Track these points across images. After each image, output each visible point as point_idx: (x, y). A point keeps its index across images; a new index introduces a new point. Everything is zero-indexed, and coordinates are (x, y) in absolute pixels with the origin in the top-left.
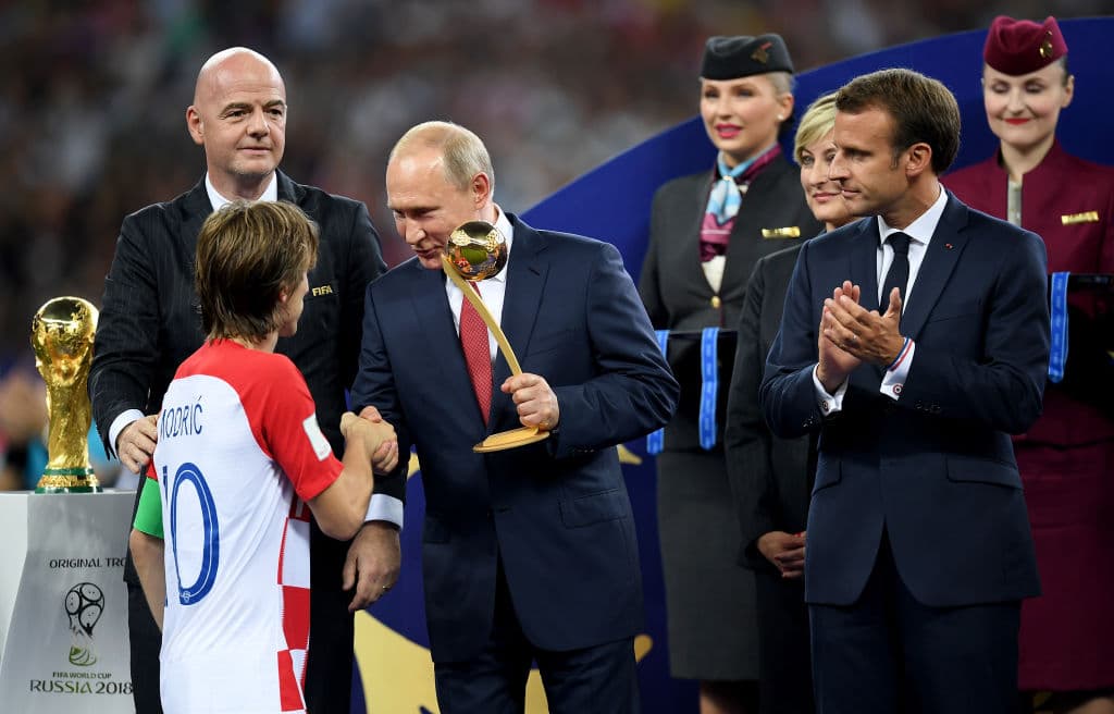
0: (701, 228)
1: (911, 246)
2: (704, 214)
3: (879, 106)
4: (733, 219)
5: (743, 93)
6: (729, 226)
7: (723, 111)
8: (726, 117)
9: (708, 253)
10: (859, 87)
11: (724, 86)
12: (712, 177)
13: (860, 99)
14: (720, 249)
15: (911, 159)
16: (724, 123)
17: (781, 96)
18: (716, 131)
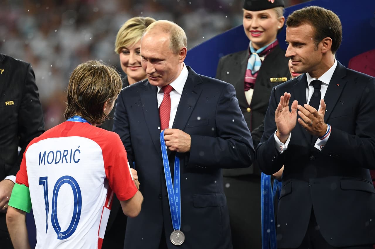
0: (245, 76)
1: (322, 86)
2: (246, 70)
3: (308, 23)
4: (257, 72)
5: (262, 17)
6: (256, 75)
7: (254, 25)
8: (256, 28)
9: (247, 87)
10: (297, 15)
11: (254, 14)
12: (249, 54)
13: (298, 20)
14: (251, 85)
15: (323, 45)
16: (254, 30)
17: (280, 18)
18: (250, 33)
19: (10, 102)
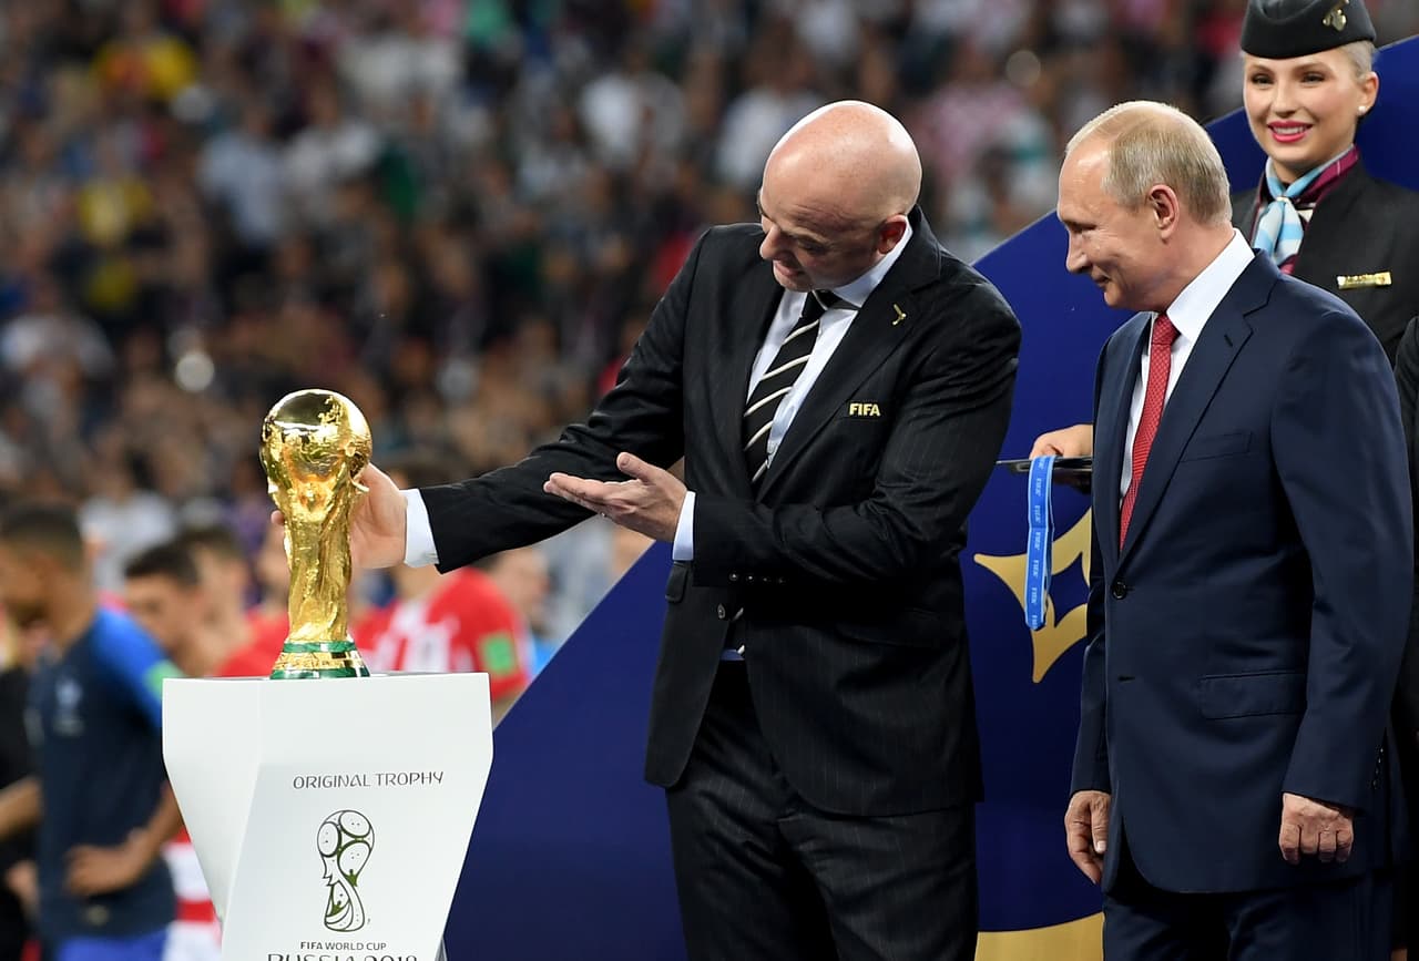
4: (1293, 259)
6: (1287, 270)
12: (1258, 200)
16: (1284, 121)
17: (1362, 77)
18: (1269, 131)
19: (866, 406)
